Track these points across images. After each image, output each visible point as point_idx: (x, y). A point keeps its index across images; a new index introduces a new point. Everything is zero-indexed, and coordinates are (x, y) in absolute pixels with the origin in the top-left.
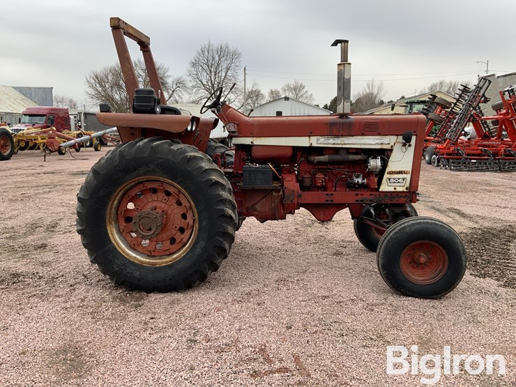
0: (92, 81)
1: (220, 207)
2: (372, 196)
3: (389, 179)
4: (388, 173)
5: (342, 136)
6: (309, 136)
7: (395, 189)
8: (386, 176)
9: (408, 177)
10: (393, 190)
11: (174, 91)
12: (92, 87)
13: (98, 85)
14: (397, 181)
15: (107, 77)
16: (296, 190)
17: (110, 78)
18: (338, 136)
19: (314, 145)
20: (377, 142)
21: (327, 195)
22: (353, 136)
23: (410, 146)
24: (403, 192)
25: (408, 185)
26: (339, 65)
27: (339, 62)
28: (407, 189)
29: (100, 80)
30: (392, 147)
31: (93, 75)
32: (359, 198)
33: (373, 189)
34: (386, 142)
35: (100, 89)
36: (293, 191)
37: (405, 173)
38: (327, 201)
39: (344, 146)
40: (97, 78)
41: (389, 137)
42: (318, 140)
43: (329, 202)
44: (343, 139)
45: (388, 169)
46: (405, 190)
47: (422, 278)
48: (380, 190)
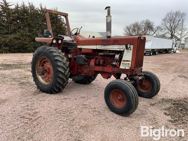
0: (126, 29)
1: (57, 68)
2: (118, 70)
3: (123, 64)
4: (123, 61)
5: (107, 45)
6: (96, 45)
7: (125, 68)
8: (122, 62)
9: (130, 63)
10: (124, 68)
11: (156, 31)
12: (126, 31)
13: (128, 30)
14: (126, 64)
15: (131, 27)
16: (93, 65)
17: (132, 27)
18: (105, 45)
19: (98, 49)
20: (118, 48)
21: (102, 68)
22: (110, 45)
23: (131, 49)
24: (128, 69)
25: (130, 66)
26: (107, 16)
27: (107, 15)
28: (130, 68)
29: (128, 28)
30: (124, 50)
31: (126, 27)
32: (113, 70)
33: (117, 67)
34: (122, 48)
35: (128, 32)
36: (92, 66)
37: (129, 61)
38: (102, 70)
39: (107, 49)
40: (127, 28)
41: (122, 46)
42: (99, 47)
43: (103, 71)
44: (107, 46)
45: (123, 59)
46: (129, 69)
47: (119, 106)
48: (120, 68)
